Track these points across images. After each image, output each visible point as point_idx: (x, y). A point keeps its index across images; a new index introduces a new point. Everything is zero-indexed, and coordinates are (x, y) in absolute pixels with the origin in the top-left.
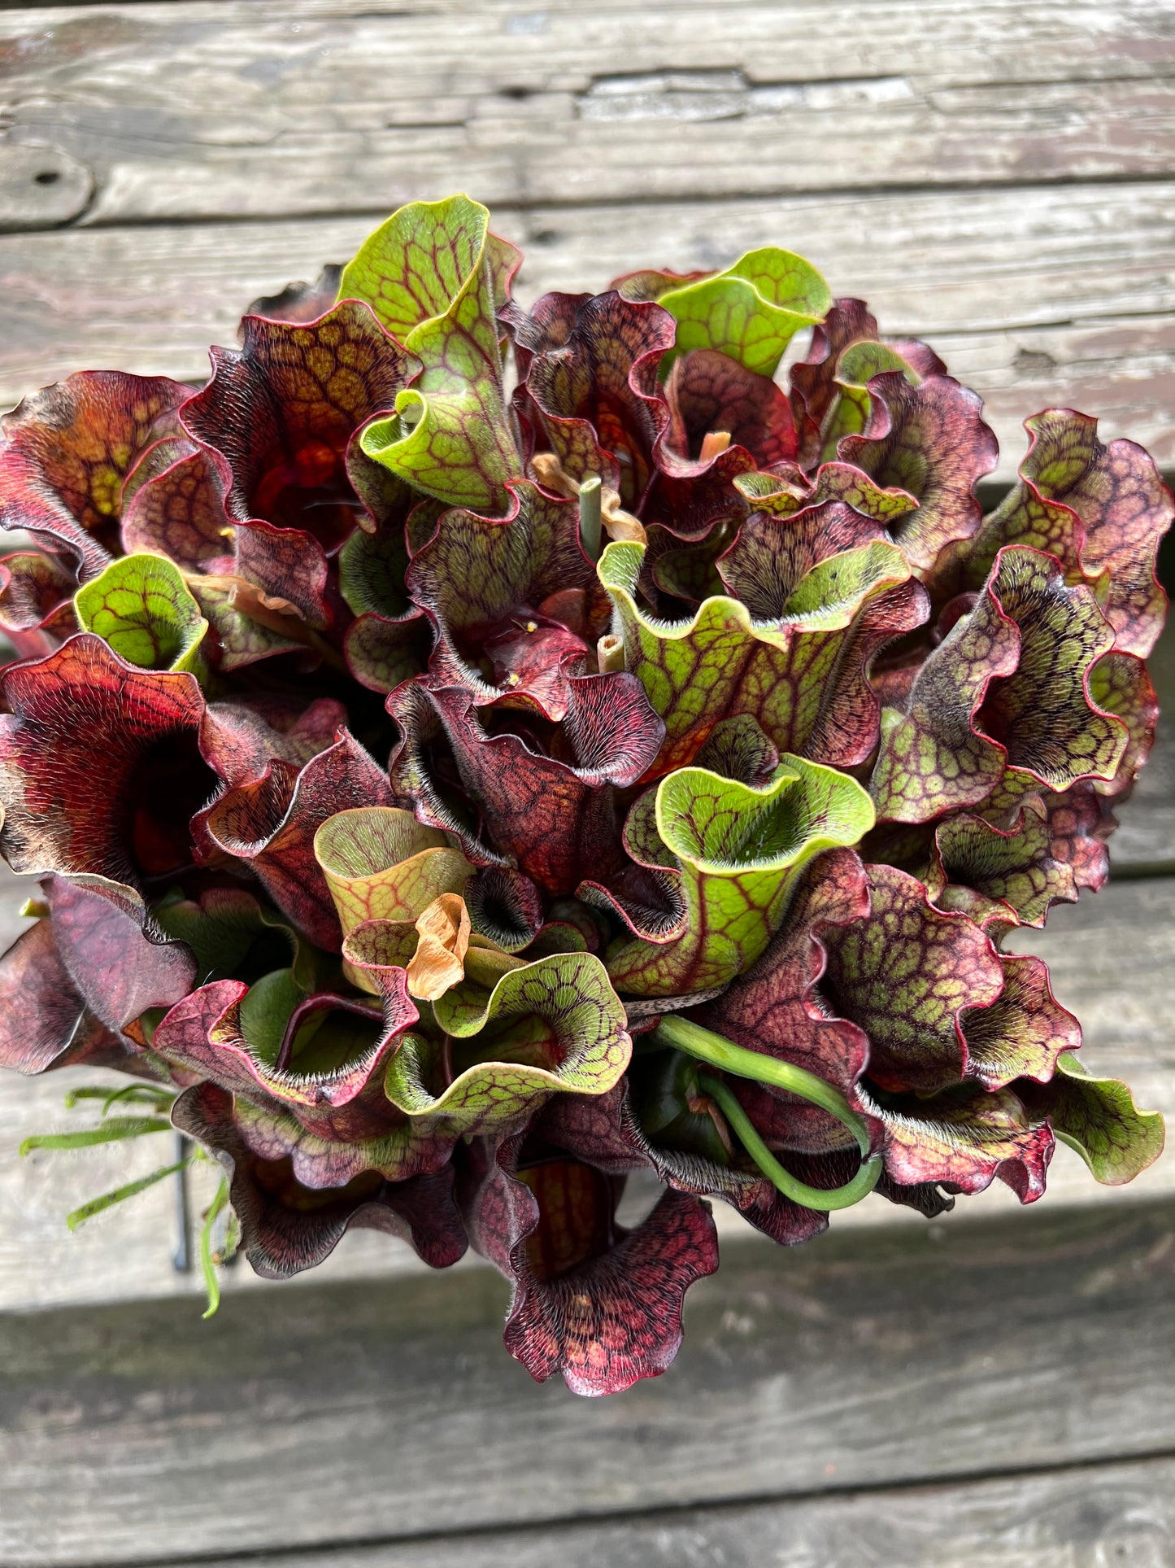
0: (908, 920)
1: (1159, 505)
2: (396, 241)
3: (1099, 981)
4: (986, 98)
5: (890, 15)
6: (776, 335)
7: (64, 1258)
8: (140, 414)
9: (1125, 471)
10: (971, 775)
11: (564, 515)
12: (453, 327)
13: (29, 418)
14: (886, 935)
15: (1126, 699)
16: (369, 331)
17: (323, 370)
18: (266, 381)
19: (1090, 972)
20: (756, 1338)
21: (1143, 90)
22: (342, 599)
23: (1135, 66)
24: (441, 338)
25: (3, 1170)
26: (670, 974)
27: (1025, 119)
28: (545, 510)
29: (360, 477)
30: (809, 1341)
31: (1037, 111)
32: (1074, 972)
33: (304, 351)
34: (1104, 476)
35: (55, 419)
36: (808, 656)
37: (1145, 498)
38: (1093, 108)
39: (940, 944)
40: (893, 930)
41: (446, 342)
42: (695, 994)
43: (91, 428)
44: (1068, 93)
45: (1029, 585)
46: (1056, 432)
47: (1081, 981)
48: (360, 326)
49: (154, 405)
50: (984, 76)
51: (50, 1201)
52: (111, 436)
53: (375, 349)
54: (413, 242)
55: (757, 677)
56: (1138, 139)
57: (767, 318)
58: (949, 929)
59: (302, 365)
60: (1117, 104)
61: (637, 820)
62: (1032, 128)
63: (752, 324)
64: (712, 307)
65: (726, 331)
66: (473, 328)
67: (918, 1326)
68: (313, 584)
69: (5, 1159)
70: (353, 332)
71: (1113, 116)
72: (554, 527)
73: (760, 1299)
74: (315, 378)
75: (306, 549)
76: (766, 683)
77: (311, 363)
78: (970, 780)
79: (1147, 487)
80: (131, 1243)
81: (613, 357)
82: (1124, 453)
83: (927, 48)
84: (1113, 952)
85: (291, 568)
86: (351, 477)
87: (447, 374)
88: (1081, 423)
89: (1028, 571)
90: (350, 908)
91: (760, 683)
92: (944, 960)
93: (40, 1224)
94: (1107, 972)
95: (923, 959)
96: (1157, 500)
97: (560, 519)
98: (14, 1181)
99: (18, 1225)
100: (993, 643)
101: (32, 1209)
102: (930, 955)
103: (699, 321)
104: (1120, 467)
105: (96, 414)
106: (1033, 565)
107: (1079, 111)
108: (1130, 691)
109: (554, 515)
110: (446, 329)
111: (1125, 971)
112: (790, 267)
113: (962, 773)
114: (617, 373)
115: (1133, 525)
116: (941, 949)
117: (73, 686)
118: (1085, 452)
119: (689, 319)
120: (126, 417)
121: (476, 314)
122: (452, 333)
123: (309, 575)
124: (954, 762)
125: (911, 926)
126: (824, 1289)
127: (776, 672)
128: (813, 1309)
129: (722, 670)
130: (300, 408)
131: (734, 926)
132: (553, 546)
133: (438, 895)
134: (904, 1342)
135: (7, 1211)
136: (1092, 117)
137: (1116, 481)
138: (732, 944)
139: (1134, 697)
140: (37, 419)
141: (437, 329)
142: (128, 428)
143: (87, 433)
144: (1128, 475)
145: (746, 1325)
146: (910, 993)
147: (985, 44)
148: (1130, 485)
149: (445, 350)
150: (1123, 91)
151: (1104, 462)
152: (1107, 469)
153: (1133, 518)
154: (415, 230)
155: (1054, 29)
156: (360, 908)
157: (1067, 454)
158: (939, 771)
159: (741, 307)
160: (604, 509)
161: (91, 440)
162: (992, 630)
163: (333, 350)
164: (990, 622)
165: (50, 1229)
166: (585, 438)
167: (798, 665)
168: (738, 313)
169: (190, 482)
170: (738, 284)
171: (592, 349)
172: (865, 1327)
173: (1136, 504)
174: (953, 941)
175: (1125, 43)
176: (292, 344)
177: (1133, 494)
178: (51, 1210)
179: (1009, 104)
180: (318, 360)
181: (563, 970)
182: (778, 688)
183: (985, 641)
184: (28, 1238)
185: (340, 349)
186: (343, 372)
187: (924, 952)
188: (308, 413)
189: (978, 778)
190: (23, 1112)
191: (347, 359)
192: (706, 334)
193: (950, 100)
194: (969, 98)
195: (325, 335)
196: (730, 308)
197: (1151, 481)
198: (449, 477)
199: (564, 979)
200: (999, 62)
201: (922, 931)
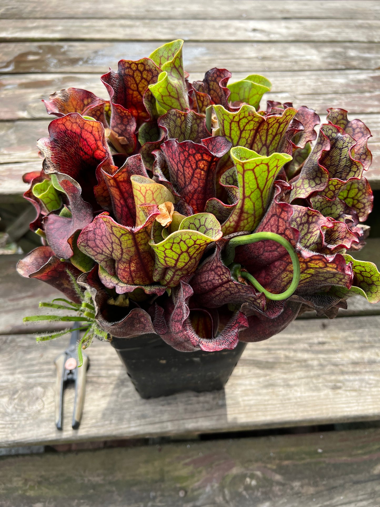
0: (303, 218)
1: (366, 134)
2: (158, 56)
3: (367, 345)
4: (310, 97)
5: (283, 80)
6: (257, 94)
7: (19, 425)
8: (86, 102)
9: (356, 127)
10: (319, 184)
11: (201, 122)
12: (173, 66)
13: (57, 97)
14: (297, 225)
15: (363, 194)
16: (151, 67)
17: (138, 79)
18: (123, 79)
19: (364, 342)
20: (257, 487)
21: (354, 95)
22: (139, 142)
23: (351, 90)
24: (170, 68)
25: (2, 396)
26: (233, 221)
27: (321, 102)
28: (196, 120)
29: (147, 104)
30: (276, 489)
31: (325, 99)
32: (359, 342)
33: (134, 71)
34: (351, 129)
35: (63, 98)
36: (271, 139)
37: (362, 133)
38: (340, 99)
39: (313, 223)
40: (299, 222)
41: (172, 69)
42: (240, 231)
43: (72, 103)
44: (334, 96)
45: (331, 135)
46: (336, 115)
47: (361, 344)
48: (149, 66)
49: (89, 100)
50: (309, 92)
51: (16, 406)
52: (77, 107)
53: (152, 73)
54: (162, 56)
55: (257, 144)
56: (354, 105)
57: (255, 88)
58: (316, 217)
59: (133, 76)
60: (347, 98)
61: (223, 178)
62: (323, 103)
63: (251, 92)
64: (240, 89)
65: (244, 95)
66: (179, 68)
67: (316, 484)
68: (132, 130)
69: (3, 393)
70: (147, 68)
71: (346, 101)
72: (198, 125)
73: (259, 473)
74: (136, 81)
75: (131, 119)
76: (260, 147)
77: (135, 76)
78: (319, 186)
79: (362, 130)
80: (42, 421)
81: (214, 88)
82: (355, 123)
83: (294, 87)
84: (371, 336)
85: (126, 126)
86: (144, 103)
87: (172, 77)
88: (342, 112)
89: (330, 132)
90: (140, 200)
91: (258, 146)
92: (315, 227)
93: (12, 414)
94: (369, 342)
95: (309, 228)
96: (366, 133)
97: (200, 123)
98: (5, 400)
99: (5, 414)
100: (322, 145)
101: (10, 409)
102: (311, 227)
103: (237, 93)
104: (354, 126)
105: (74, 99)
106: (332, 130)
107: (337, 100)
108: (364, 191)
109: (198, 121)
110: (172, 66)
111: (375, 342)
112: (261, 80)
113: (317, 184)
114: (215, 93)
115: (360, 140)
116: (314, 224)
117: (68, 130)
118: (345, 122)
119: (234, 93)
120: (81, 102)
121: (179, 65)
122: (173, 67)
123: (131, 128)
124: (314, 182)
125: (304, 219)
126: (281, 470)
127: (262, 143)
128: (278, 477)
129: (247, 140)
130: (131, 92)
131: (253, 194)
132: (198, 131)
133: (164, 202)
134: (312, 490)
135: (2, 410)
136: (340, 101)
137: (354, 130)
138: (252, 204)
139: (366, 193)
140: (59, 97)
141: (169, 65)
142: (82, 106)
143: (71, 105)
144: (357, 128)
145: (254, 483)
146: (305, 239)
147: (309, 86)
148: (358, 130)
149: (171, 72)
150: (348, 95)
151: (350, 125)
152: (351, 127)
153: (360, 138)
154: (163, 53)
155: (328, 83)
156: (142, 199)
157: (339, 122)
158: (310, 186)
159: (248, 88)
160: (213, 118)
161: (72, 107)
162: (322, 142)
163: (141, 73)
164: (321, 140)
165: (15, 416)
166: (207, 100)
167: (268, 142)
168: (247, 90)
169: (99, 112)
170: (247, 82)
171: (209, 85)
172: (296, 484)
173: (360, 135)
174: (317, 221)
175: (348, 85)
176: (131, 69)
177: (359, 132)
178: (16, 409)
179: (317, 98)
180: (137, 75)
181: (201, 220)
182: (263, 149)
183: (320, 146)
184: (8, 418)
185: (143, 73)
186: (143, 81)
187: (309, 226)
188: (132, 94)
189: (321, 185)
190: (11, 378)
191: (145, 76)
192: (238, 97)
193: (301, 97)
194: (306, 96)
195: (140, 66)
196: (245, 89)
197: (364, 128)
198: (171, 101)
199: (202, 224)
200: (313, 89)
201: (308, 220)
